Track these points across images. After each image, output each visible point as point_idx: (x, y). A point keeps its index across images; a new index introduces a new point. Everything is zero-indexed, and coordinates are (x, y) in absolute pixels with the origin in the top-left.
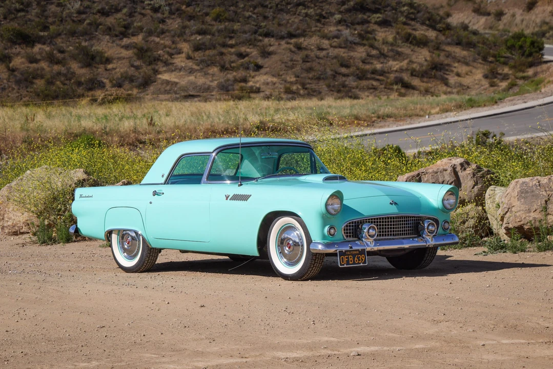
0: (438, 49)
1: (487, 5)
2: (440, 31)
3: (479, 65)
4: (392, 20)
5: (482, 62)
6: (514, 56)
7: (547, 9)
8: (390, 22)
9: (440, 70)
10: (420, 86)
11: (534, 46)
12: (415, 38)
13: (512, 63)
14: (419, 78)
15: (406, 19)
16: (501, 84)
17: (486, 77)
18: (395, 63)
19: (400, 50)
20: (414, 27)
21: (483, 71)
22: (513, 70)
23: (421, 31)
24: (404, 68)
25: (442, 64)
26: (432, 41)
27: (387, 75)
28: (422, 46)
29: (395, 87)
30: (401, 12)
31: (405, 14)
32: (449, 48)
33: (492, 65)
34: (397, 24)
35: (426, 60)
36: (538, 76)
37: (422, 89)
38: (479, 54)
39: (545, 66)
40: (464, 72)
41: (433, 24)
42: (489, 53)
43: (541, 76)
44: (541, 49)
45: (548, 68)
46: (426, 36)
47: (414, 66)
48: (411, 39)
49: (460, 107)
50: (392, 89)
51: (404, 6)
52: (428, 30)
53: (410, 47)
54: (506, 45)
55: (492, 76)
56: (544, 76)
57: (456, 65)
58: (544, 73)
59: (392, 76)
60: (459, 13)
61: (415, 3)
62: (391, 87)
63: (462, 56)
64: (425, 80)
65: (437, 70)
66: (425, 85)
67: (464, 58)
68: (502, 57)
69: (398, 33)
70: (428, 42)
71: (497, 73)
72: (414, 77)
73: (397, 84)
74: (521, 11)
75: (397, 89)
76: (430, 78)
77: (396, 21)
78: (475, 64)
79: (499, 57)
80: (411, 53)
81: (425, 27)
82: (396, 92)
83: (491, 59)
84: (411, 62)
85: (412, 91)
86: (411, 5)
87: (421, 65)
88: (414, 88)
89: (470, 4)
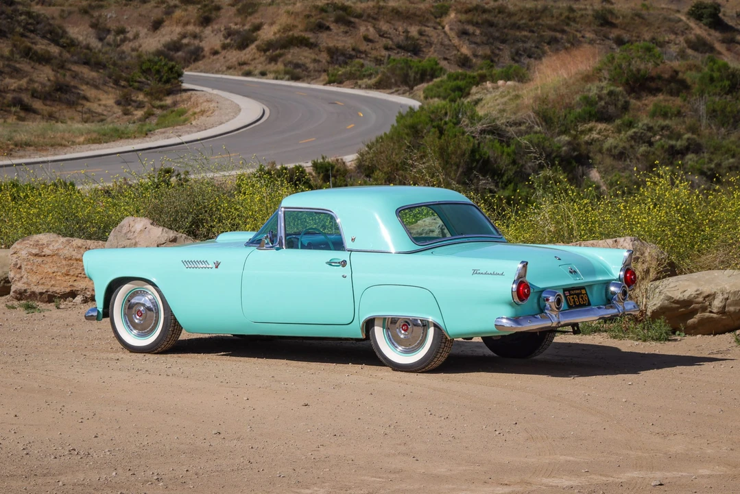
0: (62, 67)
1: (106, 20)
2: (63, 47)
3: (110, 89)
4: (7, 30)
5: (113, 86)
6: (149, 82)
7: (175, 30)
8: (5, 32)
9: (66, 92)
10: (42, 109)
11: (172, 72)
12: (36, 53)
13: (147, 89)
14: (41, 101)
15: (24, 30)
16: (135, 112)
17: (118, 103)
18: (13, 81)
19: (18, 66)
20: (33, 41)
21: (115, 96)
22: (149, 97)
23: (42, 46)
24: (23, 88)
25: (67, 86)
26: (56, 58)
27: (3, 94)
28: (44, 64)
29: (13, 109)
30: (17, 21)
31: (23, 24)
32: (75, 68)
33: (126, 90)
34: (14, 35)
35: (49, 80)
36: (178, 105)
37: (45, 113)
38: (110, 77)
39: (185, 95)
40: (93, 96)
41: (56, 38)
42: (120, 77)
43: (182, 106)
44: (180, 75)
45: (190, 98)
46: (49, 52)
47: (36, 85)
48: (31, 54)
50: (9, 112)
51: (21, 14)
52: (49, 44)
53: (29, 63)
54: (141, 68)
55: (125, 102)
56: (185, 106)
57: (84, 87)
58: (186, 103)
59: (10, 96)
60: (73, 27)
61: (34, 12)
62: (8, 109)
63: (90, 77)
64: (48, 103)
65: (62, 92)
66: (48, 108)
67: (93, 79)
68: (136, 81)
69: (15, 46)
70: (52, 59)
71: (131, 100)
72: (35, 99)
73: (15, 106)
74: (146, 30)
75: (15, 112)
76: (54, 101)
77: (12, 31)
78: (106, 88)
79: (132, 81)
80: (32, 70)
81: (46, 42)
82: (14, 115)
83: (123, 83)
84: (31, 81)
85: (33, 115)
86: (29, 14)
87: (44, 85)
88: (35, 112)
89: (86, 17)
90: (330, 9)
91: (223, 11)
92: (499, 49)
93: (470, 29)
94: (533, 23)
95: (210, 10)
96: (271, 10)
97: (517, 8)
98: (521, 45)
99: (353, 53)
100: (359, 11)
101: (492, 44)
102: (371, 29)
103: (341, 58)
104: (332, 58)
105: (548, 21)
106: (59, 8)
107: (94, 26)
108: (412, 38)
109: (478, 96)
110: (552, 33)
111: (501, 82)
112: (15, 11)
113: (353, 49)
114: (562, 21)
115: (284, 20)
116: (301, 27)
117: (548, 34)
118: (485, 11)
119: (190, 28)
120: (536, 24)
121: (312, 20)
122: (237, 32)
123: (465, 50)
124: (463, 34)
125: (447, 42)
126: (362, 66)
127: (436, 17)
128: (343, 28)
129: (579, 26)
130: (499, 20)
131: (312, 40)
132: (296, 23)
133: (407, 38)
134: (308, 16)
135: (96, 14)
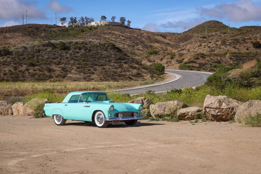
0: (139, 69)
1: (151, 59)
2: (139, 65)
5: (150, 73)
7: (165, 60)
9: (139, 75)
11: (162, 70)
12: (133, 67)
13: (157, 73)
15: (131, 62)
16: (154, 79)
17: (151, 77)
18: (128, 73)
19: (129, 70)
20: (133, 64)
21: (150, 75)
22: (157, 75)
24: (130, 74)
25: (140, 73)
26: (137, 68)
28: (135, 69)
29: (128, 79)
30: (129, 60)
32: (142, 70)
33: (152, 74)
35: (136, 72)
36: (163, 77)
37: (135, 79)
38: (149, 71)
39: (165, 75)
40: (145, 75)
41: (138, 63)
42: (151, 71)
44: (164, 70)
45: (166, 75)
46: (136, 66)
47: (133, 74)
49: (144, 84)
50: (127, 79)
51: (130, 59)
53: (132, 69)
54: (156, 69)
55: (152, 77)
56: (165, 77)
57: (143, 74)
59: (127, 76)
60: (144, 61)
64: (136, 77)
66: (135, 78)
67: (145, 72)
68: (155, 72)
69: (129, 65)
72: (133, 77)
73: (128, 78)
74: (159, 61)
77: (128, 62)
78: (148, 74)
81: (136, 64)
83: (152, 72)
84: (132, 73)
85: (132, 80)
86: (132, 58)
87: (135, 74)
88: (133, 79)
89: (147, 59)
90: (199, 54)
91: (176, 56)
92: (239, 62)
93: (232, 57)
94: (248, 55)
95: (173, 56)
96: (186, 55)
97: (244, 52)
98: (244, 61)
99: (205, 64)
100: (206, 54)
101: (238, 61)
102: (209, 58)
103: (202, 65)
104: (200, 65)
105: (251, 55)
106: (141, 57)
107: (148, 60)
108: (219, 60)
109: (230, 73)
110: (252, 58)
111: (236, 69)
112: (129, 58)
113: (205, 63)
114: (255, 55)
115: (189, 57)
116: (193, 59)
117: (251, 58)
118: (236, 53)
119: (169, 60)
120: (248, 56)
121: (195, 57)
122: (179, 60)
123: (231, 62)
124: (231, 59)
125: (227, 61)
126: (206, 67)
127: (224, 55)
128: (202, 59)
129: (259, 56)
130: (239, 55)
131: (195, 61)
132: (192, 58)
133: (217, 60)
134: (194, 56)
135: (149, 58)
